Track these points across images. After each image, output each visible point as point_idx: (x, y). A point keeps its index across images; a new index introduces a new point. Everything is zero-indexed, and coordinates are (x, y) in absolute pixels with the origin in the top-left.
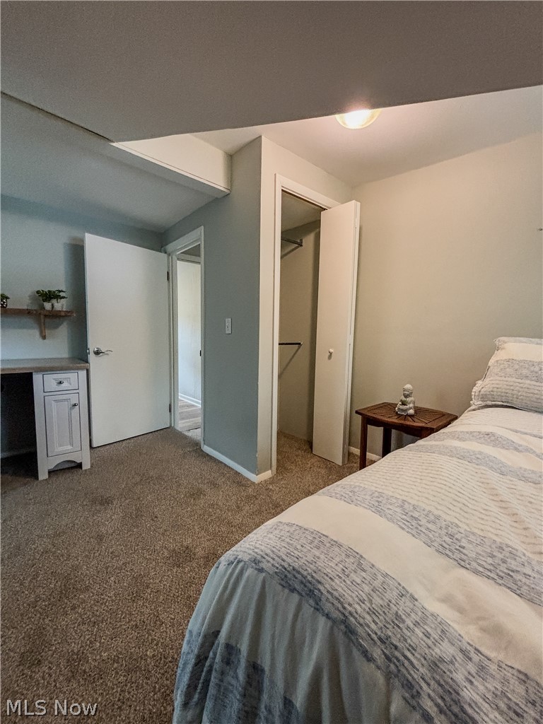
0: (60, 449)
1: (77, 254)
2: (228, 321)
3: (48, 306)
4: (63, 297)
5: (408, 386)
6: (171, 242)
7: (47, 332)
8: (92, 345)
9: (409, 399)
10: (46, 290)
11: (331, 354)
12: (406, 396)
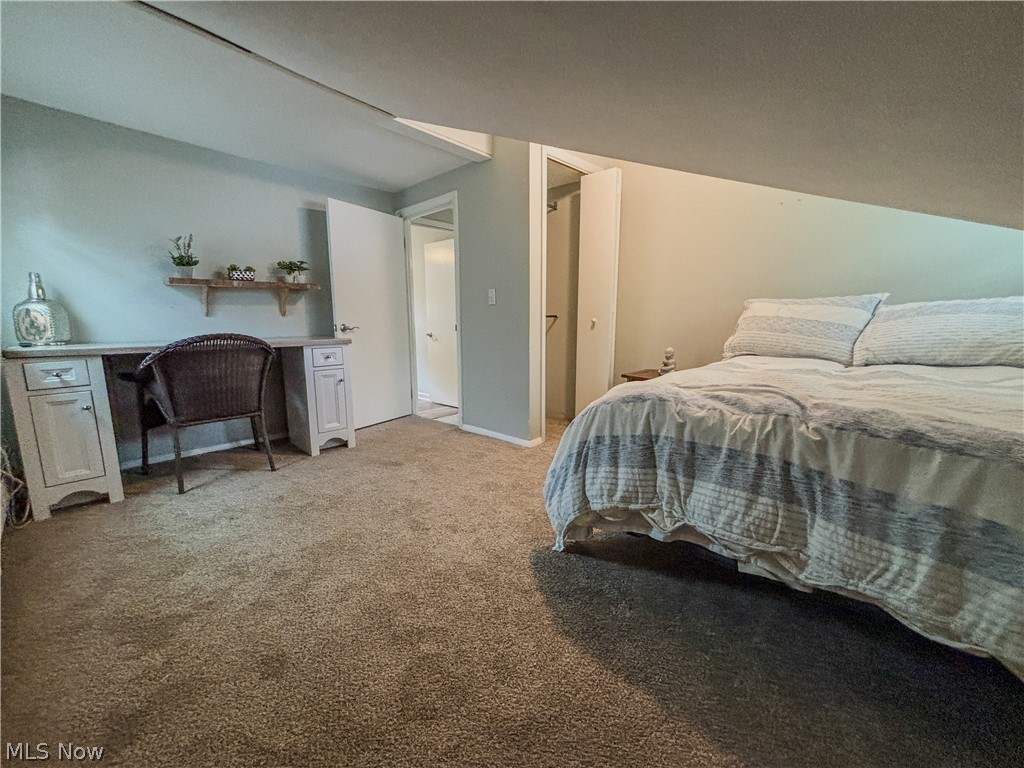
0: (328, 426)
1: (316, 223)
2: (492, 293)
3: (289, 279)
4: (306, 269)
5: (670, 349)
6: (405, 206)
7: (288, 308)
8: (338, 321)
9: (670, 361)
10: (287, 262)
11: (594, 323)
12: (668, 358)
